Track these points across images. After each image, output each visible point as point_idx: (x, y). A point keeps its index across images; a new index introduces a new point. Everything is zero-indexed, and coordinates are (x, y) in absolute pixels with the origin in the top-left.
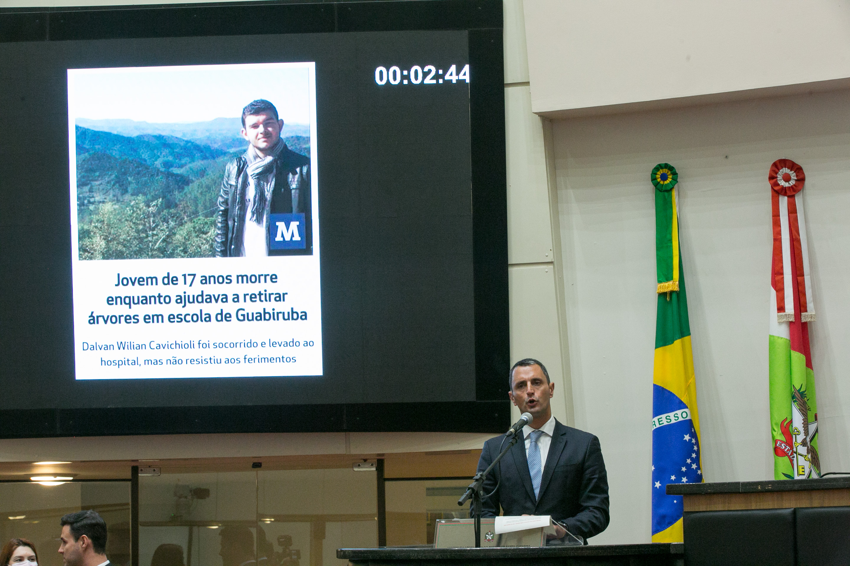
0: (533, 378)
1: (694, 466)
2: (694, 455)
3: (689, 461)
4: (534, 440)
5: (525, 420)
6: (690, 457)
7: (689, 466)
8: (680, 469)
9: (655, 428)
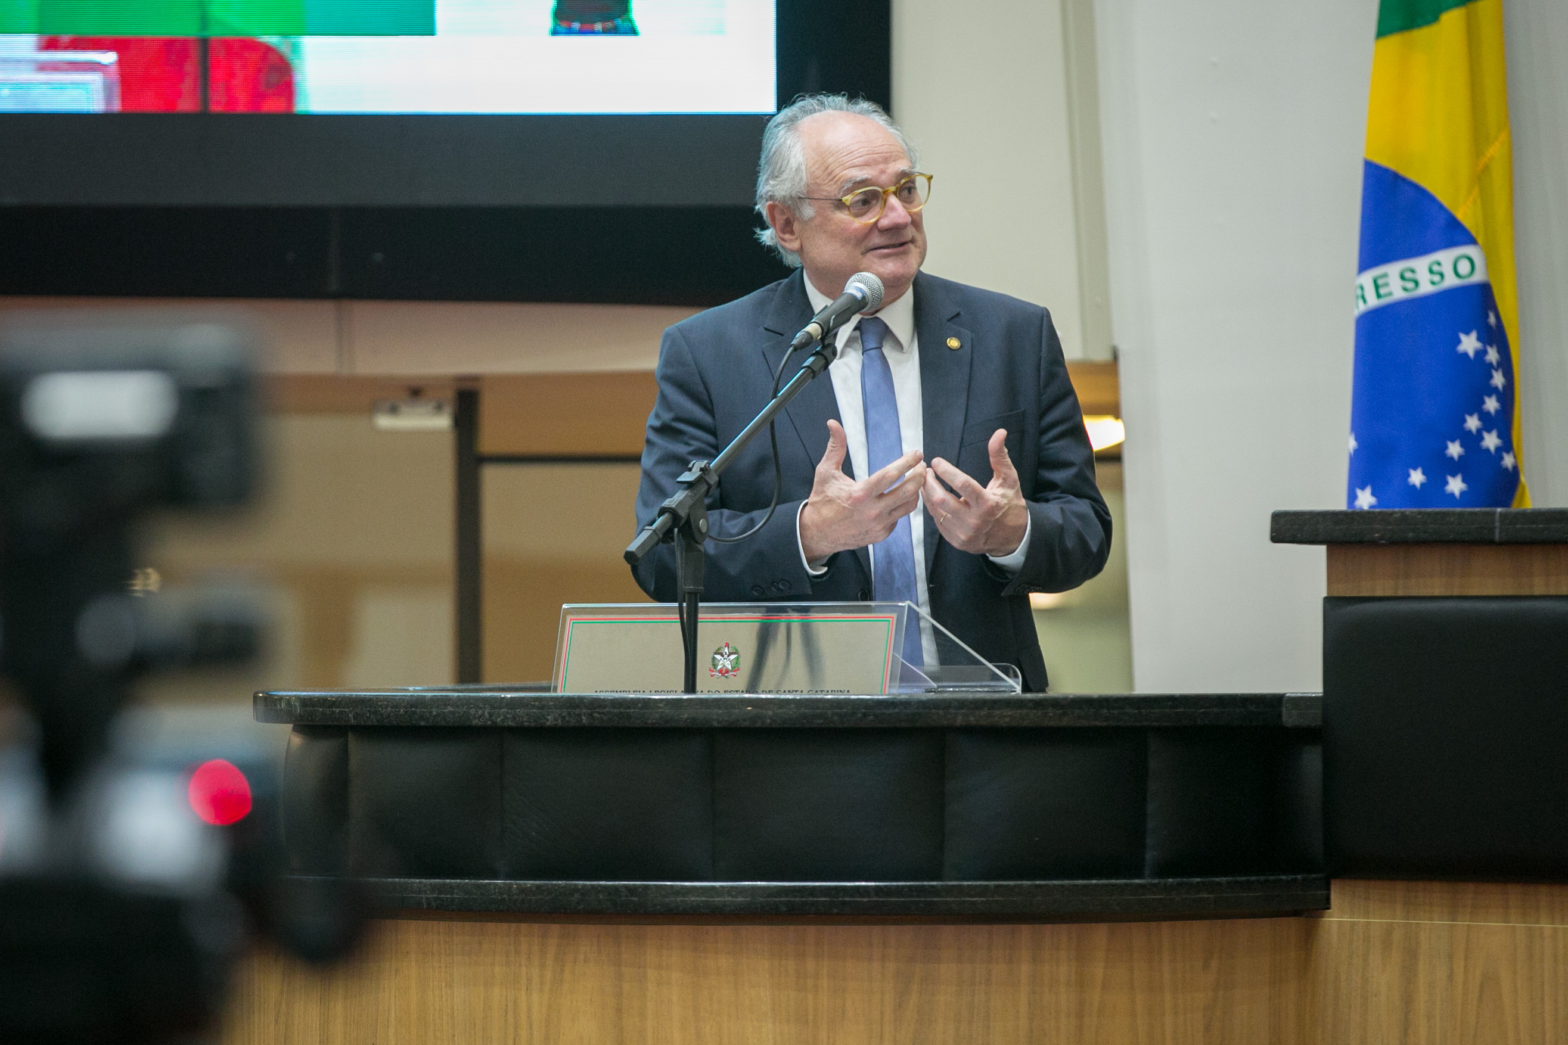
1: (1491, 441)
2: (1491, 404)
3: (1473, 423)
5: (859, 295)
6: (1477, 407)
7: (1471, 441)
8: (1442, 449)
9: (1361, 309)
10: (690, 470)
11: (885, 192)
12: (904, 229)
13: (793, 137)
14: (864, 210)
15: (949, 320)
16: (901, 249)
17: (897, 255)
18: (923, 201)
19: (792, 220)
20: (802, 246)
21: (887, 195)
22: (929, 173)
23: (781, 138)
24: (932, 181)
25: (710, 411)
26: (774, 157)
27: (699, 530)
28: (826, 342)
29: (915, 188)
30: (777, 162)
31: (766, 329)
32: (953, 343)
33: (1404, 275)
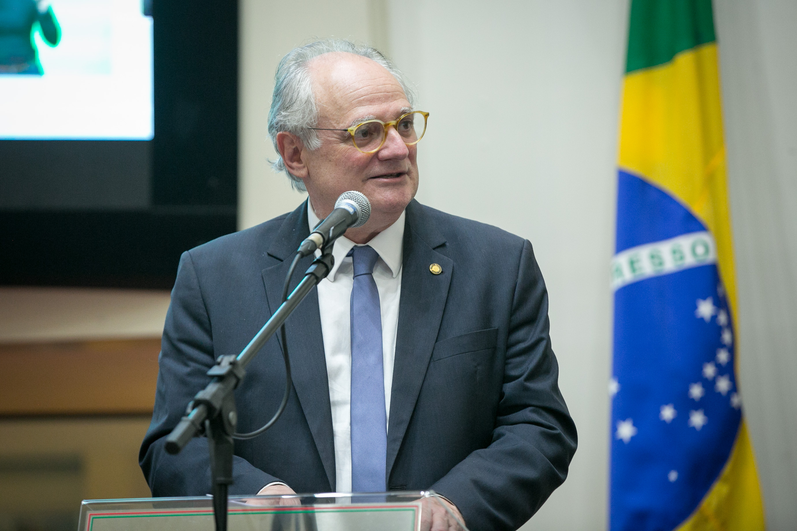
1: (723, 385)
2: (722, 356)
5: (351, 210)
6: (712, 358)
7: (709, 384)
8: (686, 391)
9: (618, 282)
10: (219, 364)
11: (386, 125)
12: (401, 160)
13: (303, 72)
14: (366, 141)
15: (434, 249)
16: (398, 180)
17: (394, 185)
18: (418, 136)
19: (299, 150)
20: (309, 173)
21: (388, 129)
22: (426, 111)
23: (292, 72)
24: (429, 118)
25: (209, 332)
26: (285, 90)
27: (230, 423)
28: (325, 253)
29: (412, 123)
30: (288, 94)
31: (269, 255)
32: (435, 269)
33: (652, 257)
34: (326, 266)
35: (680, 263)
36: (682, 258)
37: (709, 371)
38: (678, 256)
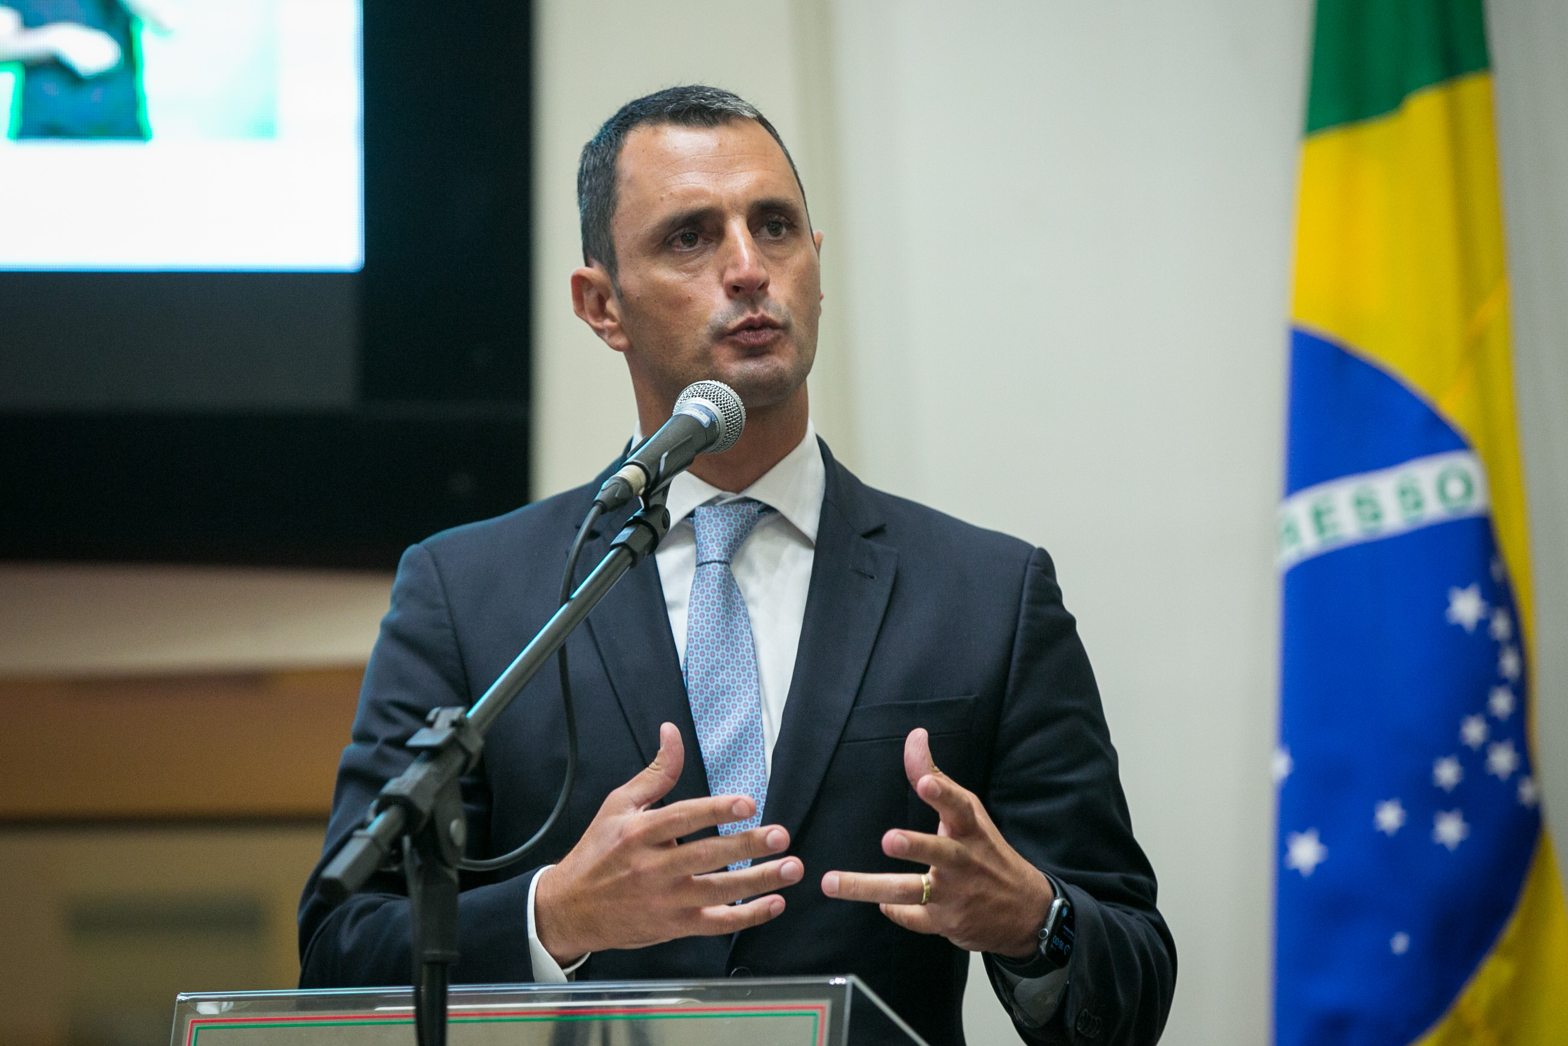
0: (761, 195)
1: (1502, 760)
2: (1501, 702)
4: (714, 551)
5: (705, 419)
6: (1479, 706)
7: (1473, 760)
8: (1427, 773)
9: (1290, 554)
27: (451, 842)
28: (652, 503)
33: (1359, 502)
34: (653, 530)
35: (1414, 514)
36: (1418, 504)
37: (1474, 731)
38: (1410, 499)
